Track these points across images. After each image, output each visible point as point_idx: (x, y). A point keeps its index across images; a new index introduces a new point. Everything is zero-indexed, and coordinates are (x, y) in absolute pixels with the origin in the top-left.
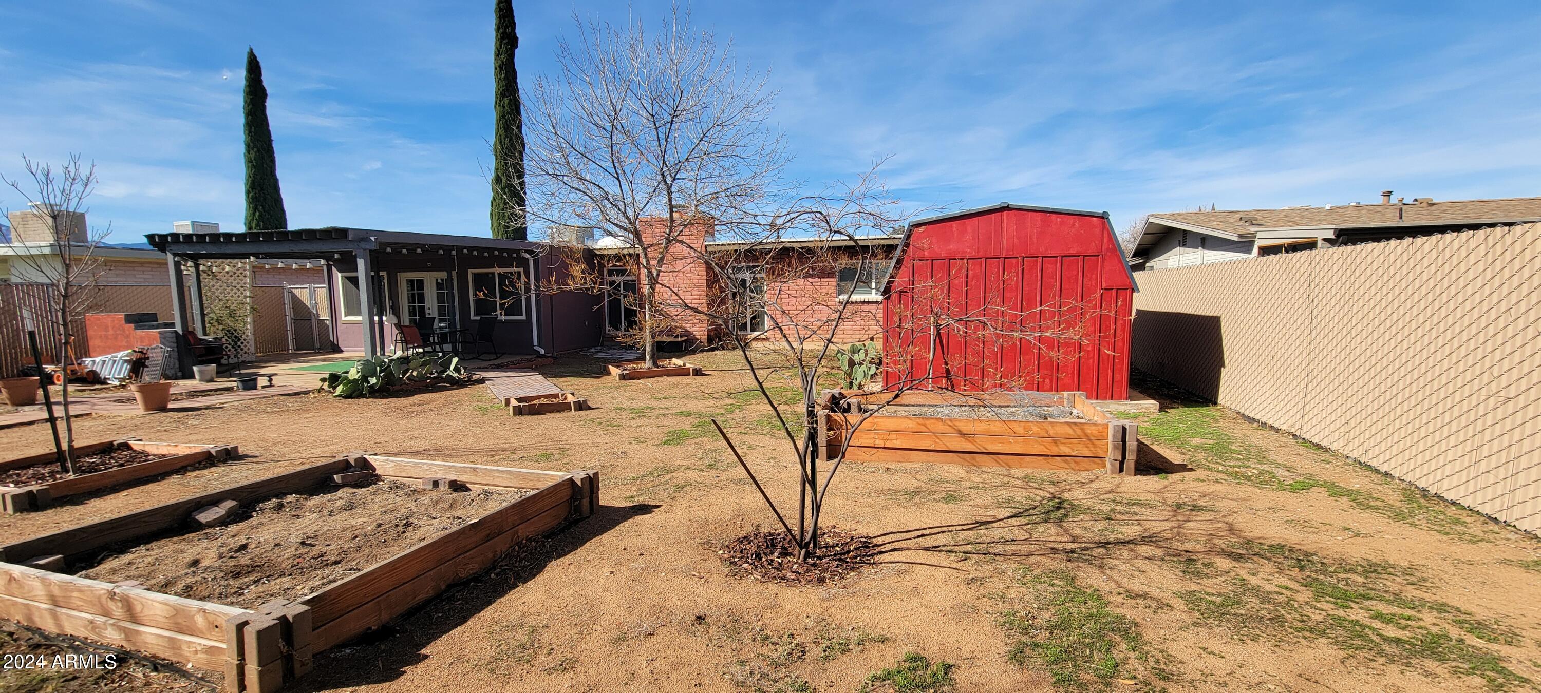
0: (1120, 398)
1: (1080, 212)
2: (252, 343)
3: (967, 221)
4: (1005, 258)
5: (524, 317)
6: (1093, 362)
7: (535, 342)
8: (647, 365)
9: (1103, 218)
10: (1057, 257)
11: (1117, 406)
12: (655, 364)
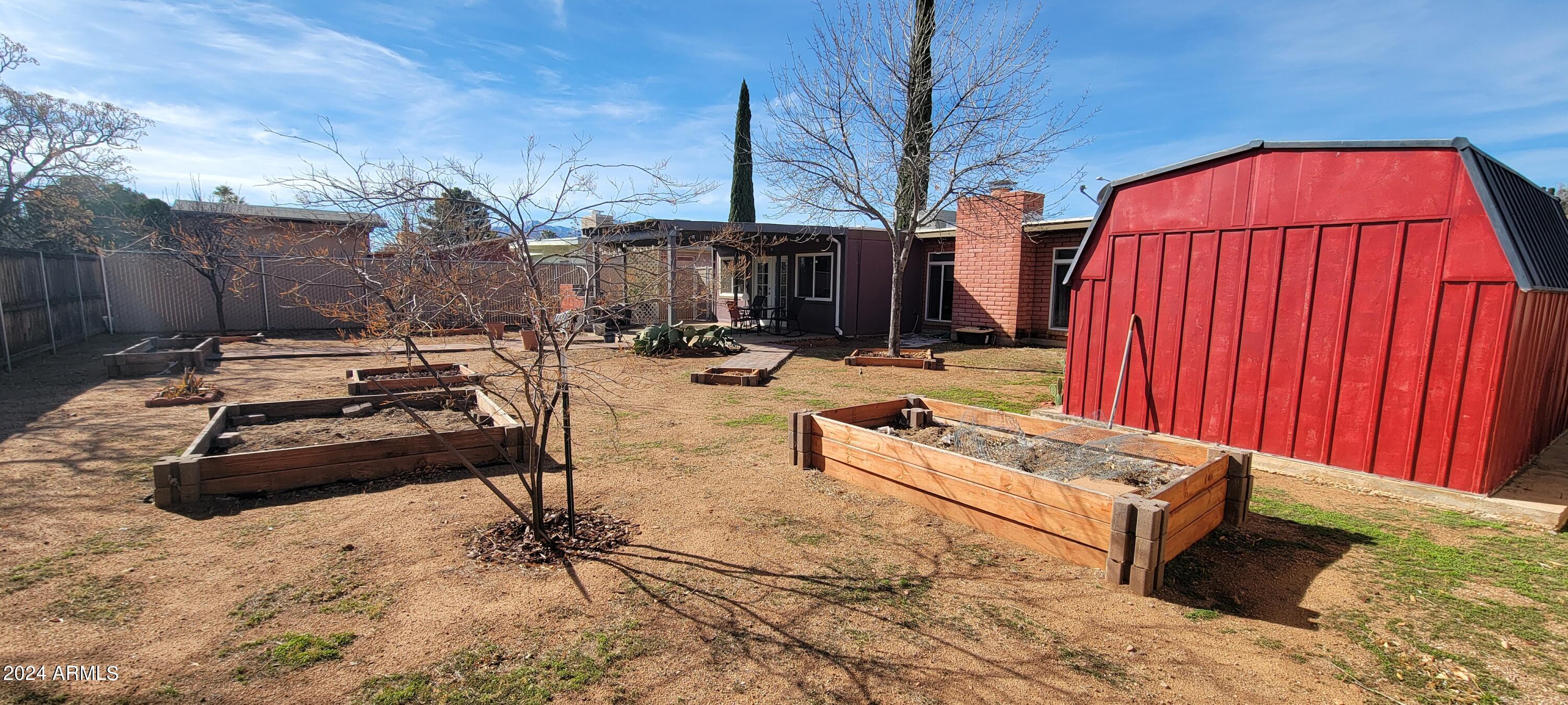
0: (1465, 487)
1: (1403, 143)
2: (658, 310)
3: (1194, 176)
4: (1252, 230)
5: (830, 300)
6: (1410, 413)
7: (837, 324)
8: (889, 353)
9: (1454, 149)
10: (1350, 225)
11: (1452, 500)
12: (896, 353)
